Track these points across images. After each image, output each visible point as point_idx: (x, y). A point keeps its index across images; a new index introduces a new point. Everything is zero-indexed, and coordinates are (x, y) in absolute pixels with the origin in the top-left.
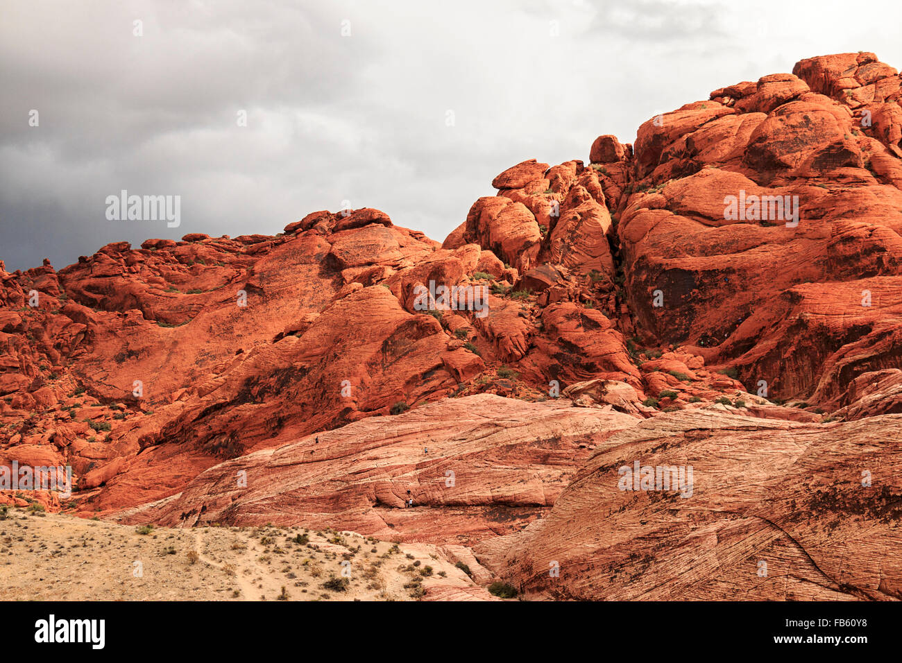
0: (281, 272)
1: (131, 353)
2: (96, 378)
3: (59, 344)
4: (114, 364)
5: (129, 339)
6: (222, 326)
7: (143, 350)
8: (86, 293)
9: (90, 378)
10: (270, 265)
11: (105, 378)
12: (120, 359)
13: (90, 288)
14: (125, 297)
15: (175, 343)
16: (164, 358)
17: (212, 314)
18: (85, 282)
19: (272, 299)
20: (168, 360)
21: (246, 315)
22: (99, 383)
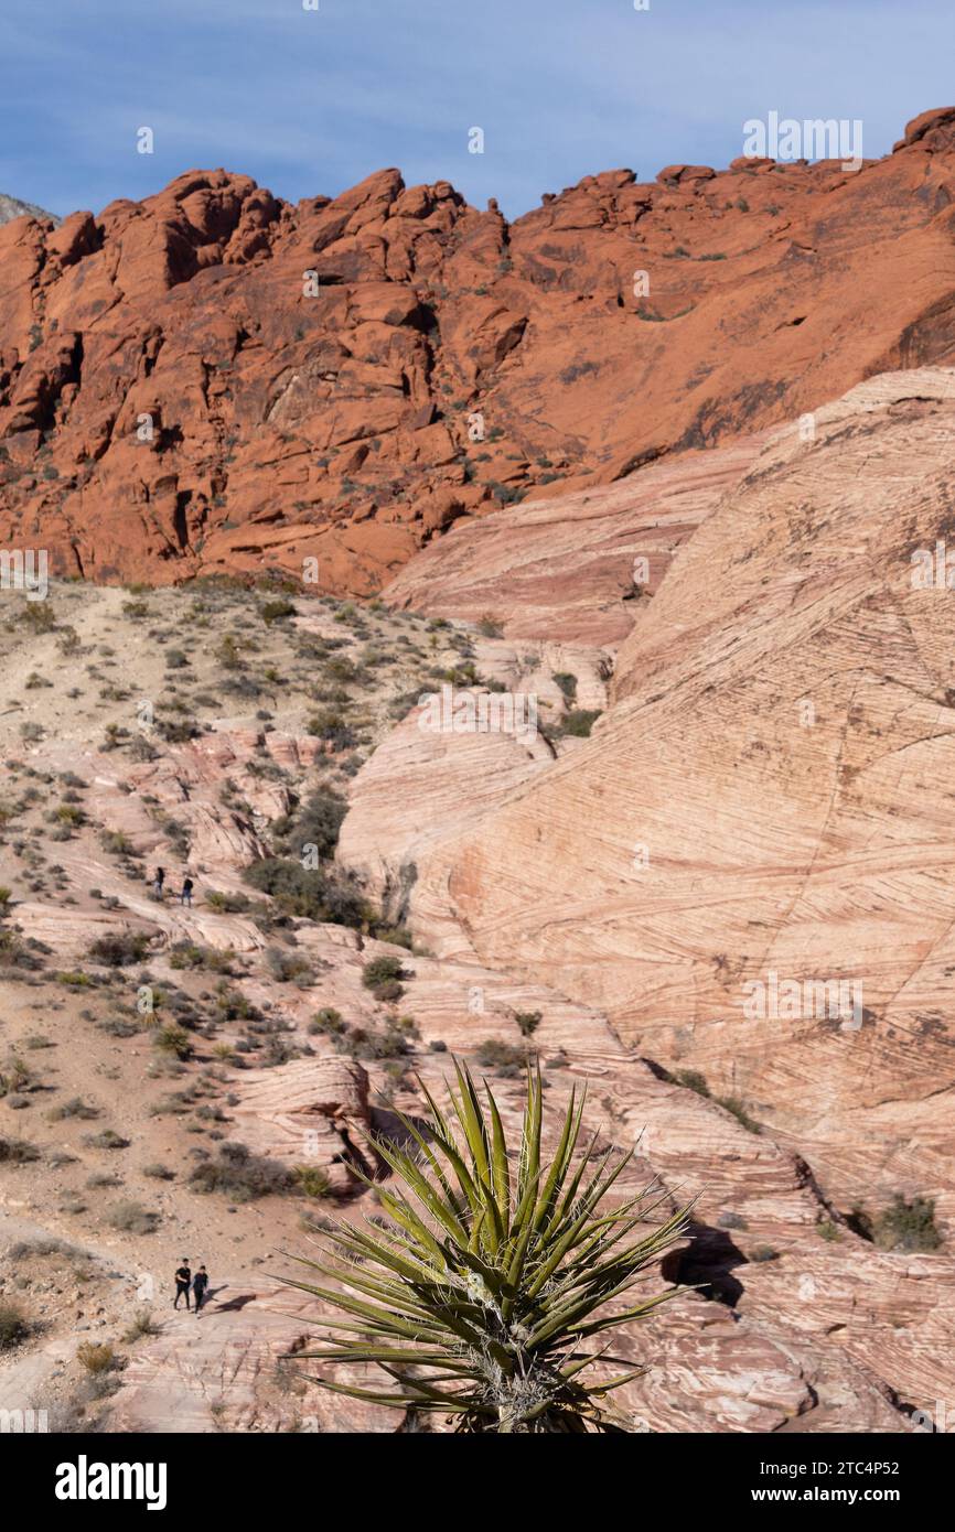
0: (852, 221)
1: (589, 366)
2: (525, 410)
3: (476, 348)
4: (558, 386)
5: (588, 342)
6: (741, 320)
7: (607, 362)
8: (540, 259)
9: (516, 410)
10: (836, 207)
11: (539, 411)
12: (570, 377)
13: (548, 250)
14: (601, 265)
15: (661, 349)
16: (639, 376)
17: (726, 298)
18: (541, 240)
19: (831, 269)
20: (643, 382)
21: (781, 301)
22: (528, 418)
